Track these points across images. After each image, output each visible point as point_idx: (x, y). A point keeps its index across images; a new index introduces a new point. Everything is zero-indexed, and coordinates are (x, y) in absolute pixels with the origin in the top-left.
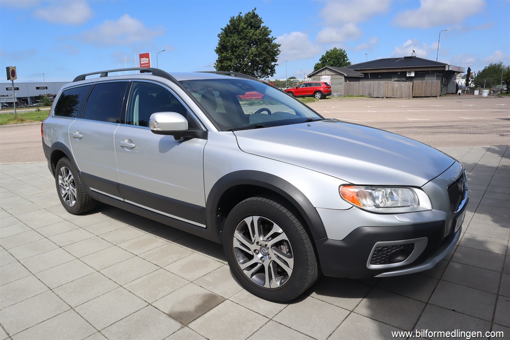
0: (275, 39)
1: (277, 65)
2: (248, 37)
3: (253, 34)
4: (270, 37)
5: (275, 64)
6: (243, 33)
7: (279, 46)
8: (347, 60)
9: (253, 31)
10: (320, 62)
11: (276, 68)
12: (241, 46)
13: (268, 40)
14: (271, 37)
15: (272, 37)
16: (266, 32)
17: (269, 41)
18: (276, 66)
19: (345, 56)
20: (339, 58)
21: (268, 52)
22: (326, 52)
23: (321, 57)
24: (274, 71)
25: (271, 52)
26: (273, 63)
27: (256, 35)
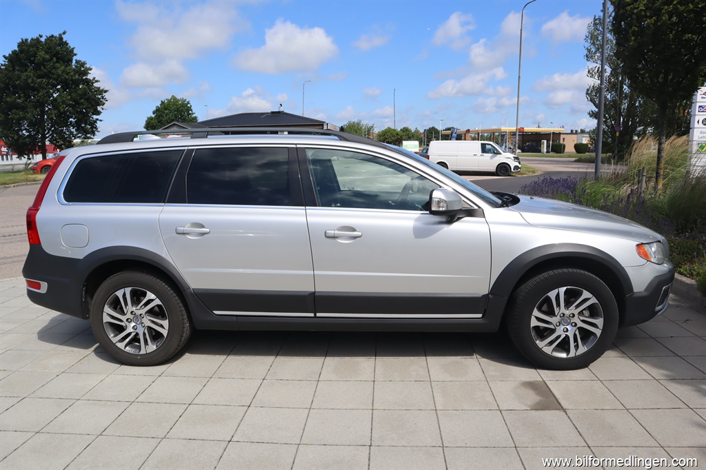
0: (97, 81)
1: (101, 121)
2: (53, 74)
3: (63, 72)
4: (90, 77)
5: (97, 119)
6: (45, 67)
7: (106, 91)
8: (193, 114)
9: (63, 67)
10: (153, 116)
11: (98, 124)
12: (43, 88)
13: (86, 82)
14: (91, 79)
15: (94, 78)
16: (82, 70)
17: (89, 83)
18: (98, 122)
19: (190, 109)
20: (182, 111)
21: (87, 100)
22: (160, 103)
23: (155, 109)
24: (96, 128)
25: (93, 100)
26: (95, 117)
27: (68, 74)
